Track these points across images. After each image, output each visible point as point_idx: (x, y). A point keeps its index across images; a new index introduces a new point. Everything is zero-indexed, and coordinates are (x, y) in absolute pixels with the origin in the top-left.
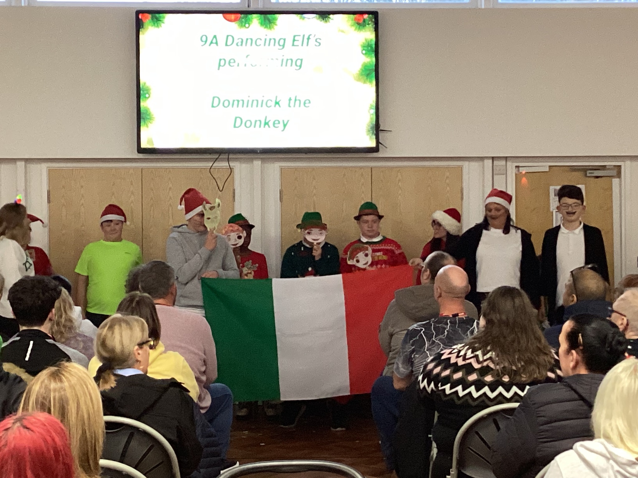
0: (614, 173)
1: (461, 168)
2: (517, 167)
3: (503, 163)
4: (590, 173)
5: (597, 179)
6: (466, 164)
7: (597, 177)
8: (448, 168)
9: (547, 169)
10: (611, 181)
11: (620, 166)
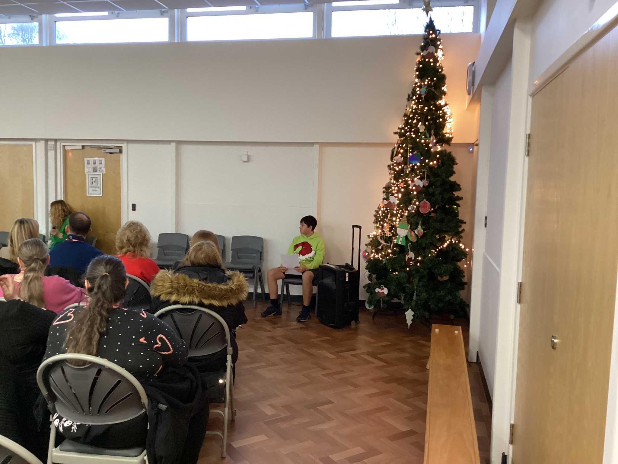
0: (118, 151)
1: (31, 145)
2: (64, 146)
3: (53, 143)
4: (104, 151)
5: (111, 154)
6: (33, 143)
7: (110, 153)
8: (25, 145)
9: (81, 148)
10: (119, 156)
11: (122, 146)
